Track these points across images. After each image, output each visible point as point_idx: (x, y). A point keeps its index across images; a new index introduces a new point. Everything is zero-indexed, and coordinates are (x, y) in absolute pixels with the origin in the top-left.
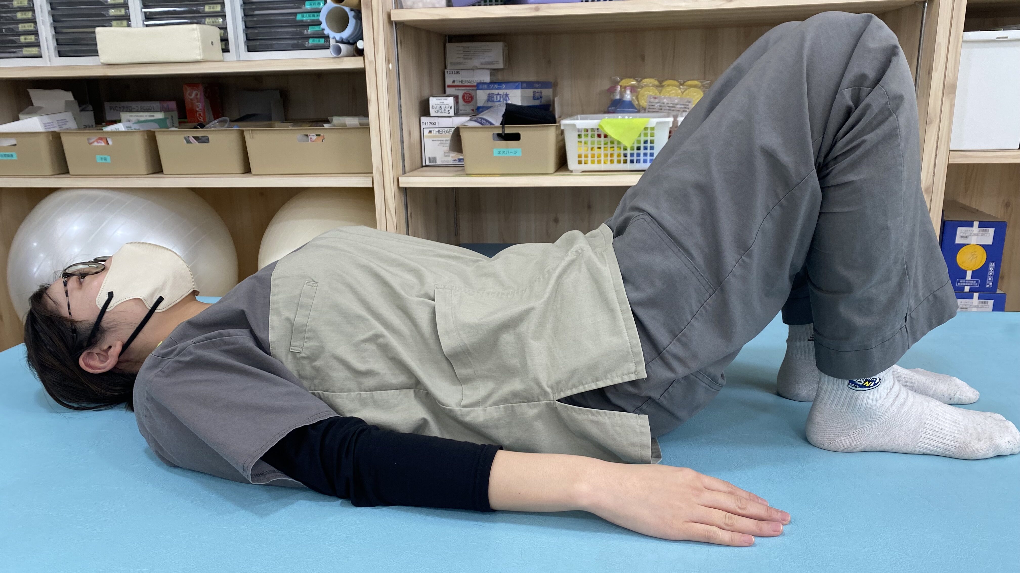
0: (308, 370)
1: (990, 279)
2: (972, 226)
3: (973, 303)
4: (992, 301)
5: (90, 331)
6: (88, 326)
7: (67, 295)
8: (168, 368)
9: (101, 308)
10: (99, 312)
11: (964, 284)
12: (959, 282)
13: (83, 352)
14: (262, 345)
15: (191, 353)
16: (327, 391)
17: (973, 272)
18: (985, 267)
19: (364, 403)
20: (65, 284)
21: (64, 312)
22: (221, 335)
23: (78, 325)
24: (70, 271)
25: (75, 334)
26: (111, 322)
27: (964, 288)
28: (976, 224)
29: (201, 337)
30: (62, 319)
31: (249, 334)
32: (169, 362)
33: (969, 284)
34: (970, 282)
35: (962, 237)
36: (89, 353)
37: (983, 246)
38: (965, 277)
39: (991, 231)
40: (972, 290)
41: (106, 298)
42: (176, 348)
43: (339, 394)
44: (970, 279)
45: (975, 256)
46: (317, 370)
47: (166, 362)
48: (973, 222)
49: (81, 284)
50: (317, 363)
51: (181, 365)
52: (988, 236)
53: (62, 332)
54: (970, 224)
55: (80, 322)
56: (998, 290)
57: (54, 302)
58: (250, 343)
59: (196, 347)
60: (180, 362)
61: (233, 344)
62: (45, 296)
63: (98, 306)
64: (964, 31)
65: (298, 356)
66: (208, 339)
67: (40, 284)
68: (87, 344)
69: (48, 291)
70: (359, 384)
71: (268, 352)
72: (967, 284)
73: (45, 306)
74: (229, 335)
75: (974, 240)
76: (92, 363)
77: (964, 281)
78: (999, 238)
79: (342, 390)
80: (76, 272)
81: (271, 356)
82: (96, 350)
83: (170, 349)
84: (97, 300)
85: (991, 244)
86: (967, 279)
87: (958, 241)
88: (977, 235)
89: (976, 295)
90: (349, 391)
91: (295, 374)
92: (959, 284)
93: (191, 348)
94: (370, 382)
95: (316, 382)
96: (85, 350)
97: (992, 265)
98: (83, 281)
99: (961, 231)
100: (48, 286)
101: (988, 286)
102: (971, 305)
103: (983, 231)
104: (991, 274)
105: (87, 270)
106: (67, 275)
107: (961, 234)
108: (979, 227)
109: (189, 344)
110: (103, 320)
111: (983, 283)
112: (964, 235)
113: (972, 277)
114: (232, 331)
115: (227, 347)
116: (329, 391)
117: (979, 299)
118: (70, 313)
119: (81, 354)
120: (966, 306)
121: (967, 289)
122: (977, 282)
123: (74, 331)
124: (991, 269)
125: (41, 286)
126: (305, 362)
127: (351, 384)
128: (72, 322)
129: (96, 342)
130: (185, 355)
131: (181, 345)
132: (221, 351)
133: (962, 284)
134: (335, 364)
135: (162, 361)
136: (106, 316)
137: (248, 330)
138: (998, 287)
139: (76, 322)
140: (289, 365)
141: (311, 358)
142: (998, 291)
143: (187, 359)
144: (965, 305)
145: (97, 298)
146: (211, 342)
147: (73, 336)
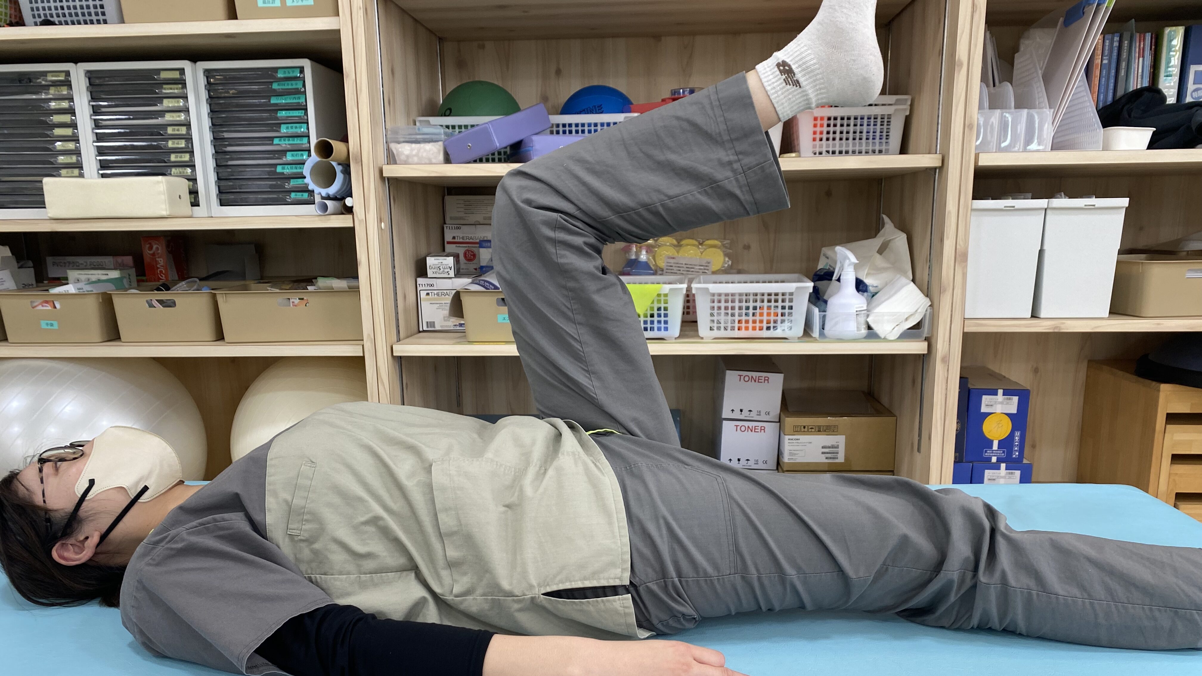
0: (306, 553)
1: (1016, 449)
2: (996, 394)
3: (1000, 474)
4: (1019, 472)
5: (66, 520)
6: (63, 515)
7: (42, 482)
8: (158, 556)
9: (80, 496)
10: (77, 500)
11: (991, 454)
12: (986, 452)
13: (56, 543)
14: (258, 528)
15: (183, 540)
16: (325, 574)
17: (999, 441)
18: (1011, 435)
19: (363, 586)
20: (41, 470)
21: (38, 500)
22: (215, 520)
23: (52, 514)
24: (45, 456)
25: (49, 524)
26: (91, 510)
27: (991, 459)
28: (1000, 392)
29: (194, 523)
30: (35, 508)
31: (244, 517)
32: (160, 550)
33: (996, 454)
34: (997, 452)
35: (987, 405)
36: (63, 544)
37: (1008, 415)
38: (991, 447)
39: (1016, 399)
40: (1000, 461)
41: (87, 485)
42: (169, 534)
43: (338, 578)
44: (997, 449)
45: (1000, 425)
46: (316, 553)
47: (158, 549)
48: (998, 389)
49: (57, 469)
50: (316, 546)
51: (173, 552)
52: (1012, 405)
53: (35, 521)
54: (994, 393)
55: (56, 510)
56: (1024, 459)
57: (27, 489)
58: (246, 528)
59: (189, 534)
60: (172, 549)
61: (228, 529)
62: (15, 481)
63: (77, 493)
64: (973, 199)
65: (296, 539)
66: (201, 524)
67: (10, 470)
68: (62, 534)
69: (18, 477)
70: (359, 566)
71: (265, 537)
72: (993, 454)
73: (16, 493)
74: (224, 520)
75: (999, 409)
76: (66, 554)
77: (991, 452)
78: (1023, 406)
79: (341, 573)
80: (50, 457)
81: (267, 539)
82: (72, 541)
83: (161, 536)
84: (76, 487)
85: (1015, 412)
86: (994, 449)
87: (984, 409)
88: (1002, 403)
89: (1003, 466)
90: (348, 573)
91: (291, 558)
92: (986, 454)
93: (184, 535)
94: (369, 564)
95: (314, 565)
96: (59, 541)
97: (1017, 434)
98: (59, 467)
99: (985, 399)
100: (18, 471)
101: (1014, 456)
102: (998, 476)
103: (1007, 399)
104: (1017, 443)
105: (64, 456)
106: (42, 461)
107: (987, 403)
108: (1003, 395)
109: (181, 530)
110: (81, 508)
111: (1010, 452)
112: (989, 403)
113: (999, 447)
114: (226, 516)
115: (221, 533)
116: (328, 574)
117: (1006, 469)
118: (44, 501)
119: (54, 546)
120: (994, 478)
121: (994, 460)
122: (1004, 452)
123: (48, 520)
124: (1017, 438)
125: (11, 472)
126: (303, 545)
127: (351, 567)
128: (47, 511)
129: (72, 532)
130: (177, 542)
131: (173, 532)
132: (215, 536)
133: (989, 454)
134: (334, 547)
135: (153, 548)
136: (85, 504)
137: (243, 513)
138: (1025, 456)
139: (50, 510)
140: (286, 549)
141: (309, 541)
142: (1025, 461)
143: (180, 545)
144: (993, 476)
145: (77, 484)
146: (204, 527)
147: (47, 526)
